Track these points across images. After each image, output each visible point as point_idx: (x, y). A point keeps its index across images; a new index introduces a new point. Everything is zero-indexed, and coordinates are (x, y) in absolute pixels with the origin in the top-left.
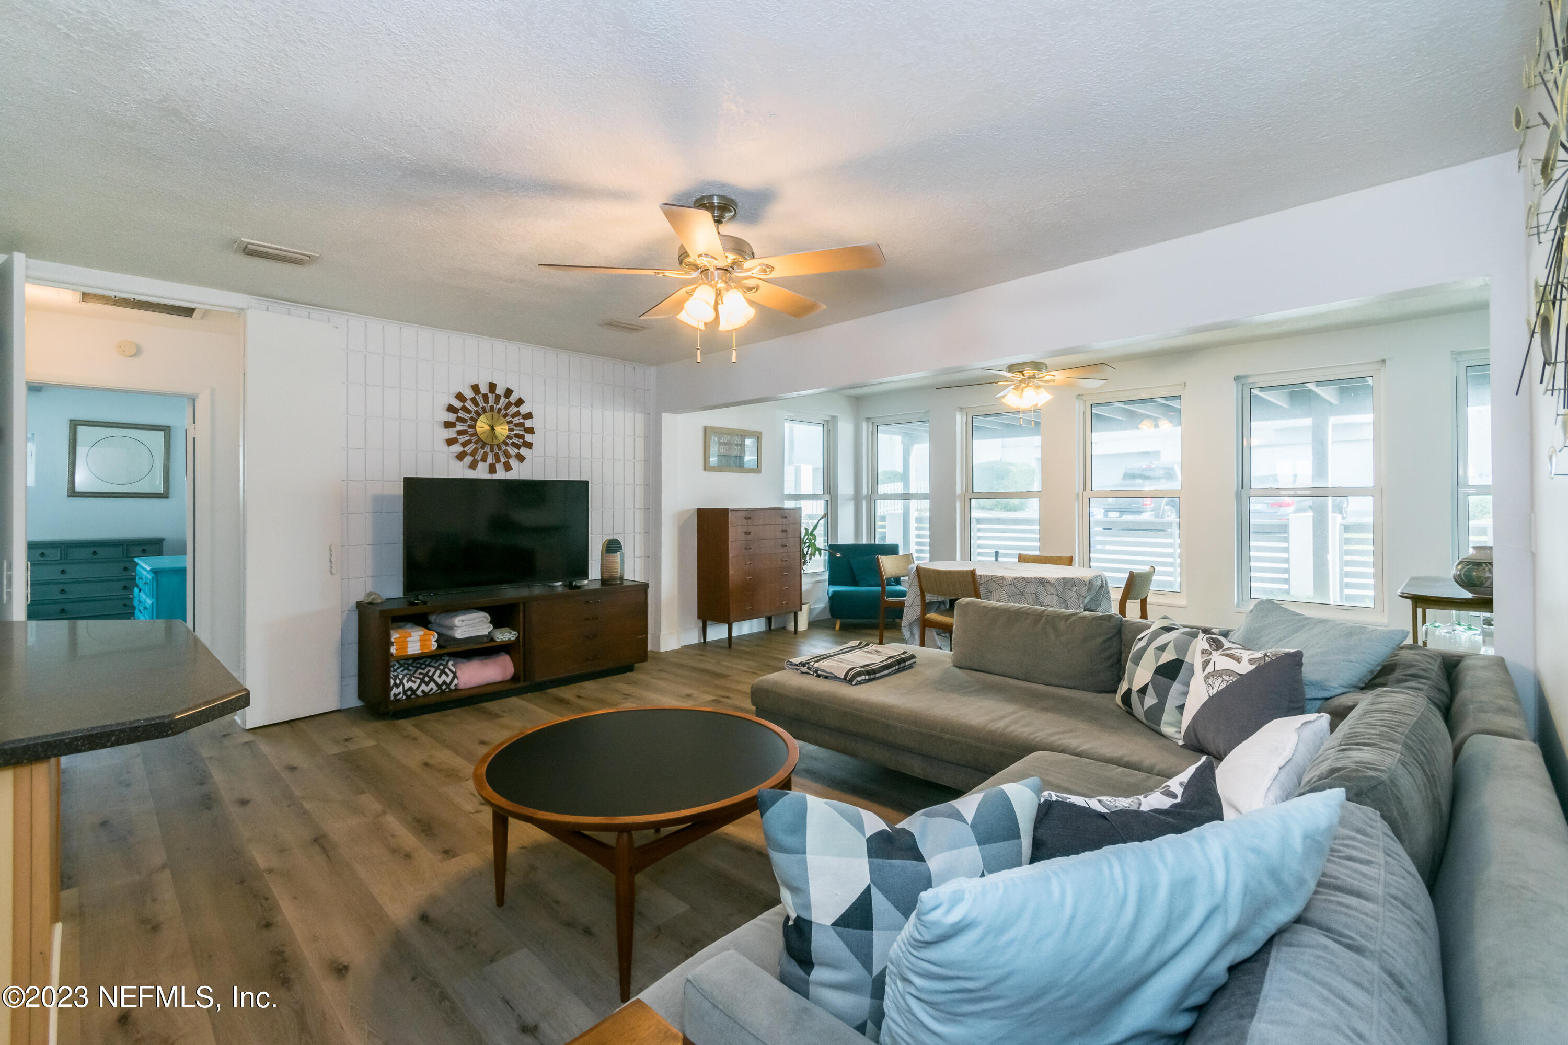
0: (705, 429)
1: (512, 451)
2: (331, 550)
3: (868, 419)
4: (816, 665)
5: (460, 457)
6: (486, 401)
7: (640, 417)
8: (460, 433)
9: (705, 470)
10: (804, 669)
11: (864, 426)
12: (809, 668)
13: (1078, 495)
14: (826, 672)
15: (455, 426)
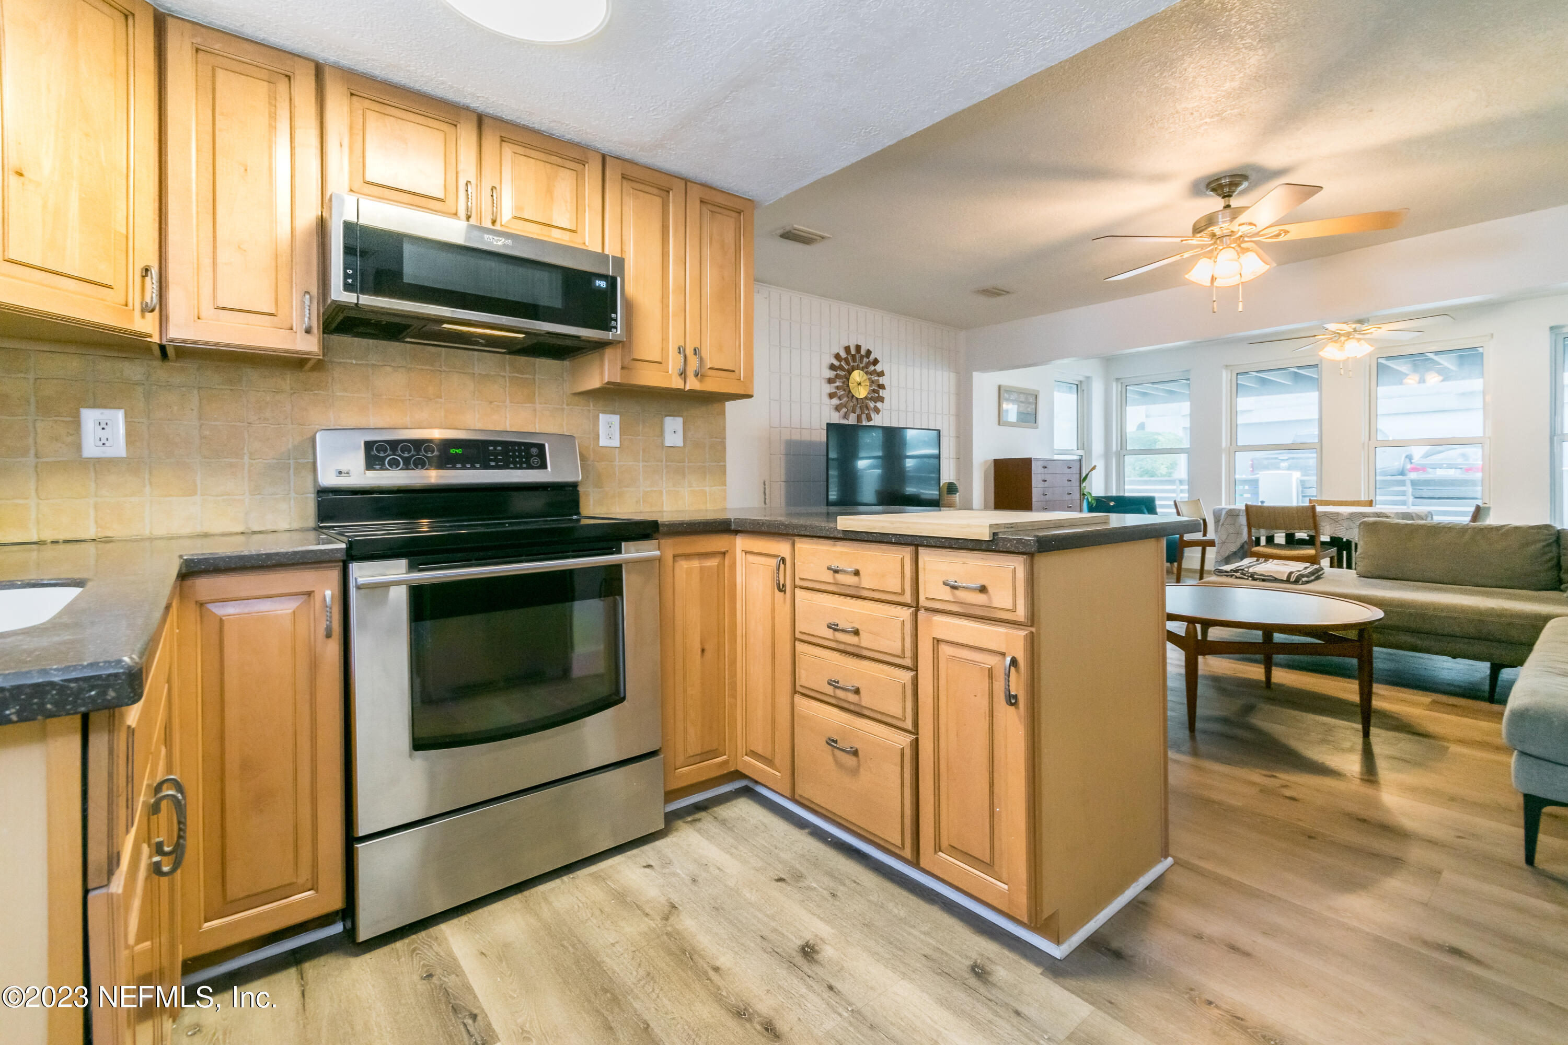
0: (1000, 387)
1: (872, 405)
2: (765, 484)
3: (1118, 380)
4: (1251, 570)
5: (837, 408)
6: (854, 361)
7: (953, 375)
8: (838, 388)
9: (999, 424)
10: (1238, 574)
11: (1114, 384)
12: (1244, 574)
13: (1364, 444)
14: (1264, 576)
15: (835, 382)
